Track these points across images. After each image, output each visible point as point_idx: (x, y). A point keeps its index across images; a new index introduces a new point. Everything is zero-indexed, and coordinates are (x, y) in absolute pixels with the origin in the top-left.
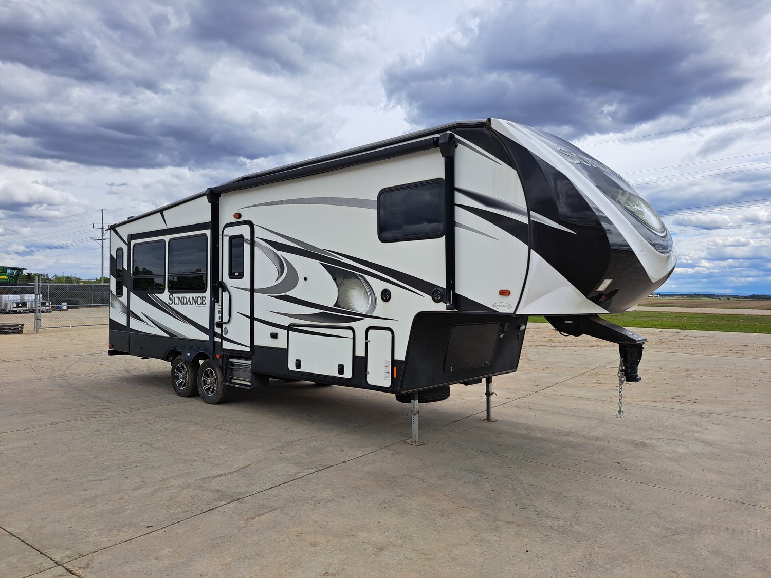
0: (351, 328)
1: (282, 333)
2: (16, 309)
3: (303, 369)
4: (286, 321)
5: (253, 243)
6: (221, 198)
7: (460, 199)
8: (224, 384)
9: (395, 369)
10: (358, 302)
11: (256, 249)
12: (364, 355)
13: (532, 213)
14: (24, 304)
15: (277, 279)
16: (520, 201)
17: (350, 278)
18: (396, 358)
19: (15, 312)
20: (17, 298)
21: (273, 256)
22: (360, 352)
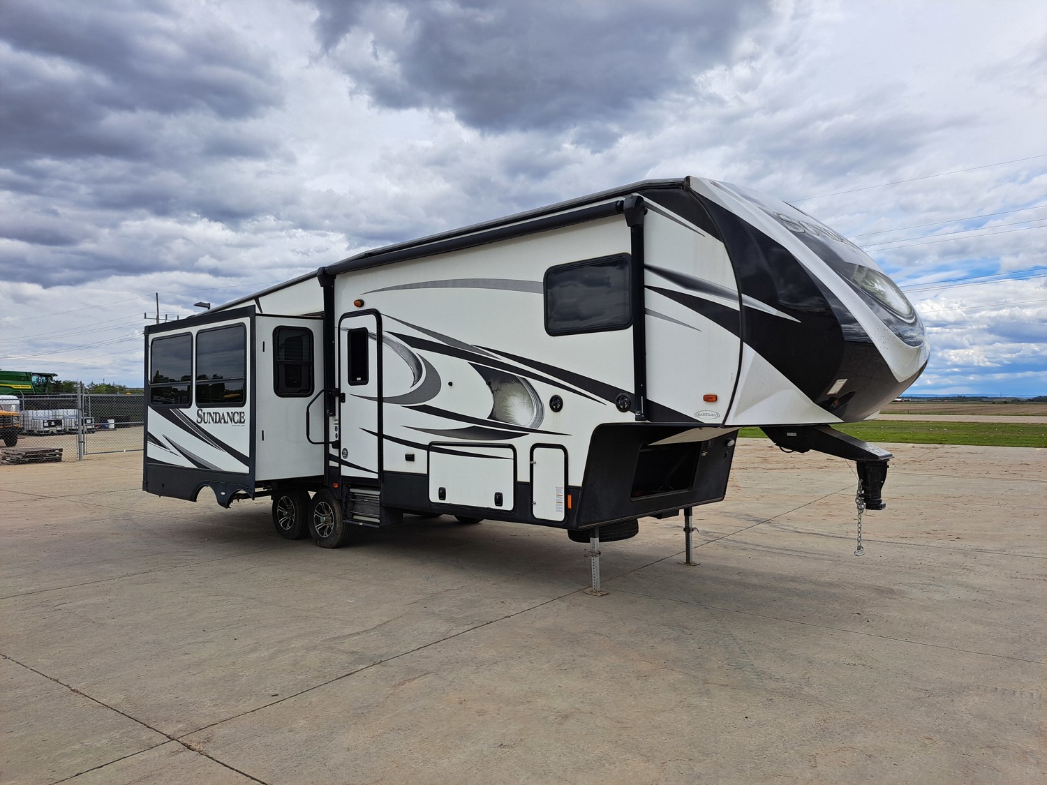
0: (511, 446)
1: (420, 454)
2: (47, 429)
3: (449, 500)
4: (426, 439)
5: (380, 338)
6: (336, 281)
7: (652, 279)
8: (344, 521)
9: (570, 497)
10: (521, 413)
11: (385, 347)
12: (529, 481)
13: (743, 296)
14: (58, 422)
15: (413, 385)
16: (728, 281)
17: (509, 382)
18: (571, 483)
19: (47, 434)
20: (49, 414)
21: (407, 355)
22: (524, 477)
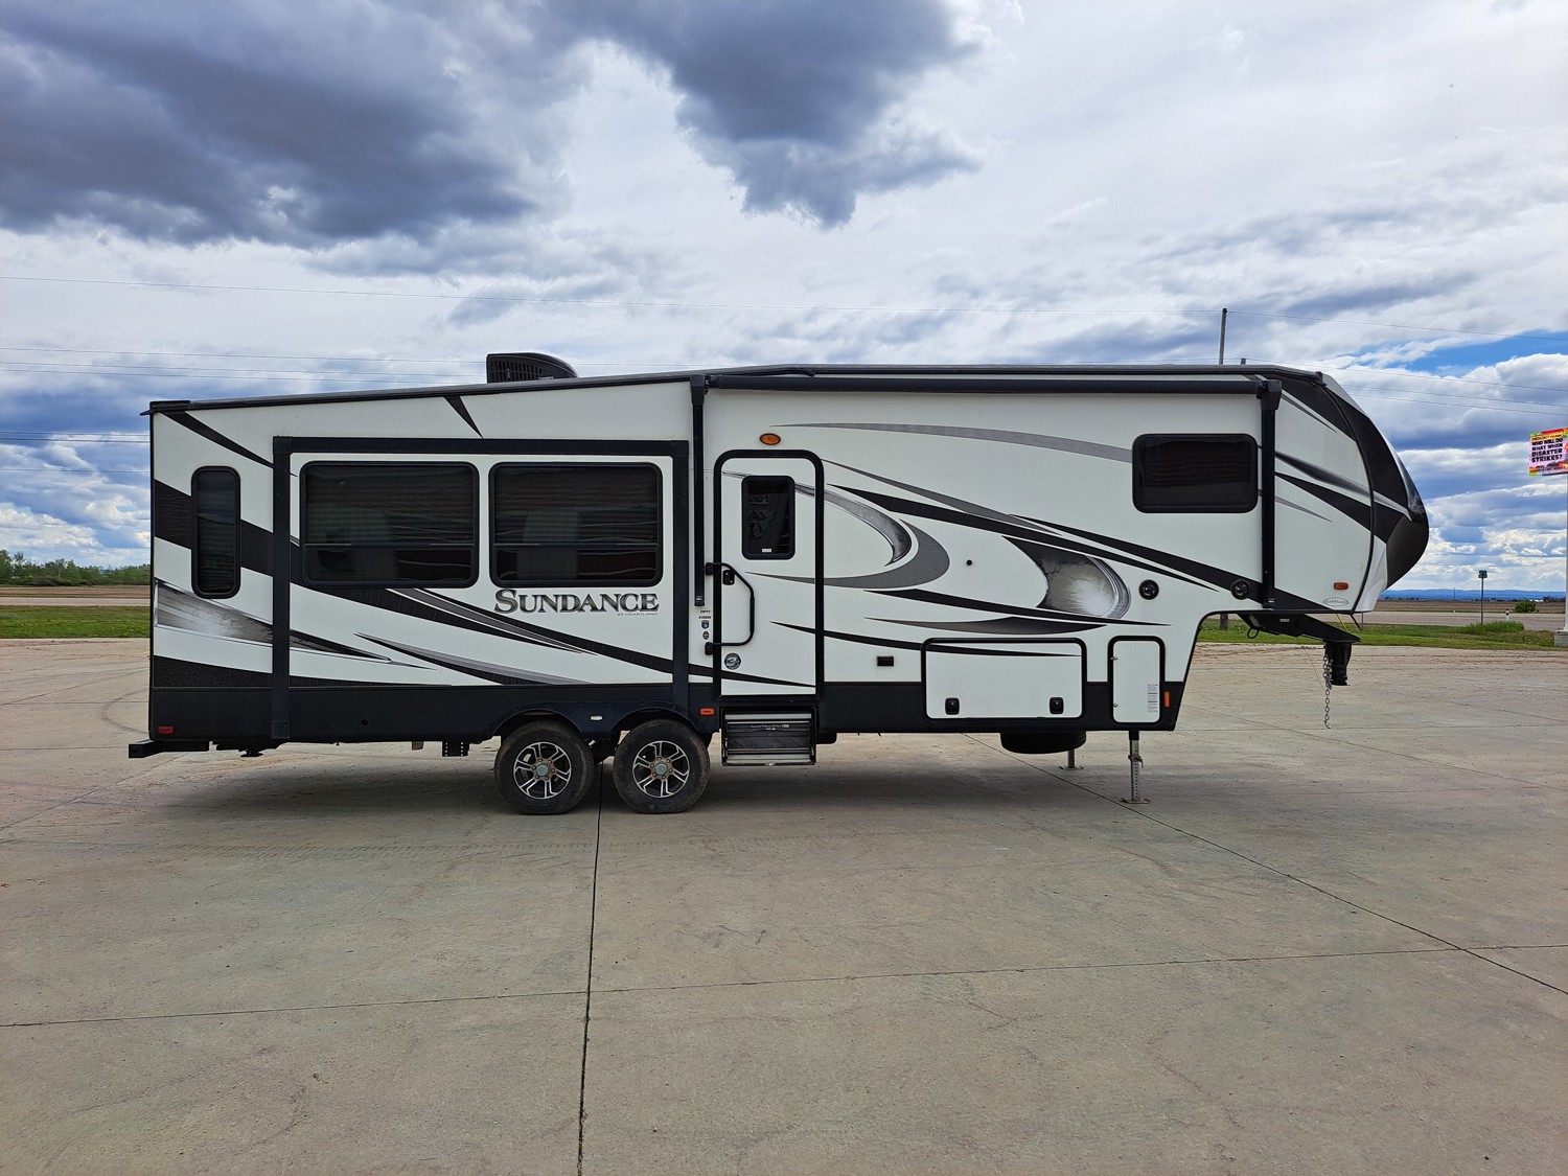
0: (1077, 641)
1: (907, 656)
5: (820, 494)
9: (1167, 695)
10: (1090, 597)
11: (828, 506)
12: (1106, 681)
13: (1375, 493)
15: (892, 562)
16: (1360, 478)
17: (1074, 563)
18: (1169, 678)
21: (879, 522)
22: (1097, 675)
